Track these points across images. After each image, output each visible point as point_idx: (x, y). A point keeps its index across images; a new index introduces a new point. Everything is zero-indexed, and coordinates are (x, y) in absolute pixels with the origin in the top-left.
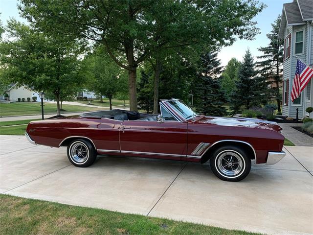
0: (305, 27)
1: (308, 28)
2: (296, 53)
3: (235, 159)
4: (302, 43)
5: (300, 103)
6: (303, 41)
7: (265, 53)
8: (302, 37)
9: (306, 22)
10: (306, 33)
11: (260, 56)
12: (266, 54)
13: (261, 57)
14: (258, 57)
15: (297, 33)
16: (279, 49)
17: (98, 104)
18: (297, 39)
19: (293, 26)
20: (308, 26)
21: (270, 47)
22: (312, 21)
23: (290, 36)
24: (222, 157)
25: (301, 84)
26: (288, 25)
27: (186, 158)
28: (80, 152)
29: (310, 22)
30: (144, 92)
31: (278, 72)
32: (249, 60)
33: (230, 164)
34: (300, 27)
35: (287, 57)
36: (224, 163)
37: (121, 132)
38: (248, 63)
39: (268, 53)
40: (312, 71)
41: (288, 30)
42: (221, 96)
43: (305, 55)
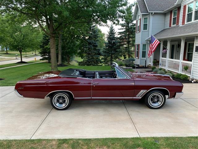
0: (148, 15)
1: (151, 16)
2: (144, 30)
4: (147, 24)
5: (145, 57)
6: (148, 23)
8: (147, 21)
9: (149, 13)
10: (149, 19)
12: (123, 28)
13: (120, 29)
14: (119, 29)
15: (144, 18)
16: (130, 25)
17: (3, 55)
18: (144, 22)
19: (143, 15)
20: (151, 15)
21: (125, 23)
22: (153, 13)
23: (140, 19)
24: (151, 97)
25: (153, 49)
26: (140, 13)
27: (133, 99)
28: (61, 100)
29: (152, 13)
30: (47, 48)
31: (129, 38)
32: (112, 30)
33: (156, 100)
34: (146, 15)
35: (138, 31)
36: (152, 100)
37: (93, 86)
38: (112, 32)
39: (124, 27)
40: (158, 41)
41: (139, 16)
42: (98, 52)
43: (148, 31)
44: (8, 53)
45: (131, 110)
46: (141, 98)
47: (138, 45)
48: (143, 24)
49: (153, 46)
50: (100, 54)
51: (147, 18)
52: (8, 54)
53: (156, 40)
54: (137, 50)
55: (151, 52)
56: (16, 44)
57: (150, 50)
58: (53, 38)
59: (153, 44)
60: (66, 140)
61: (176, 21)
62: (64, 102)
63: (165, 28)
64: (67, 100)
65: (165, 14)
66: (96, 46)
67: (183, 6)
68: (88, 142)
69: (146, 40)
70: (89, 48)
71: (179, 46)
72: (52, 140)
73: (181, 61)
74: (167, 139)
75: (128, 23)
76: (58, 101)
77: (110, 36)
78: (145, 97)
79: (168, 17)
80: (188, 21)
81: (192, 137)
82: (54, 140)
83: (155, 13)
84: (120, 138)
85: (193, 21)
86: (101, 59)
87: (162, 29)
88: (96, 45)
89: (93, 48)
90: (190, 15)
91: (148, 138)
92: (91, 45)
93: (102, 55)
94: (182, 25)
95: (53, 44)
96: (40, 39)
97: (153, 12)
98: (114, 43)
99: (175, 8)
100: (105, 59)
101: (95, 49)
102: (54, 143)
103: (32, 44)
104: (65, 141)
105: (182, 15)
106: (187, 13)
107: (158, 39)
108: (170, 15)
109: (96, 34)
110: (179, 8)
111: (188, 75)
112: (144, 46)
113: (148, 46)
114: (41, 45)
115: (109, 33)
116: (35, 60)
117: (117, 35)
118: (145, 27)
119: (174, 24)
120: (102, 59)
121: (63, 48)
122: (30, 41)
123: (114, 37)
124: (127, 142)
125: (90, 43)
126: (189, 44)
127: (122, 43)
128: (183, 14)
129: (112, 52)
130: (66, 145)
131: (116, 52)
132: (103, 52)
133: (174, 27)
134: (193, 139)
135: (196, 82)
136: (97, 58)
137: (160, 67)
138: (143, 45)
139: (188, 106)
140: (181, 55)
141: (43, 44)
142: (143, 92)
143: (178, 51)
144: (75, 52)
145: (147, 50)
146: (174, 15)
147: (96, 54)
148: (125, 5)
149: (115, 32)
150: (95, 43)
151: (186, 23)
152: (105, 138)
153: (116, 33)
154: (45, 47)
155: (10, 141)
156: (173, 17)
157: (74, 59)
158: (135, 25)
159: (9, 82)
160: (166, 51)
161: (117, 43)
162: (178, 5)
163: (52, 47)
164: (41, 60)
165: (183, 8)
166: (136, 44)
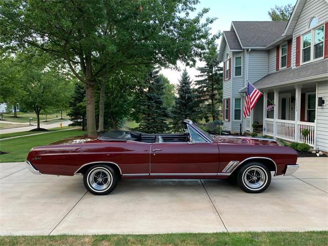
0: (242, 54)
1: (246, 55)
2: (236, 75)
3: (258, 173)
4: (241, 67)
5: (240, 119)
6: (242, 66)
7: (201, 72)
8: (241, 62)
9: (243, 49)
10: (244, 58)
11: (197, 75)
12: (202, 74)
13: (199, 76)
14: (196, 76)
15: (236, 58)
16: (214, 70)
18: (236, 63)
19: (233, 52)
20: (246, 53)
21: (206, 67)
22: (250, 50)
23: (230, 60)
24: (247, 173)
25: (251, 104)
26: (229, 51)
27: (217, 176)
28: (101, 178)
29: (248, 50)
30: (81, 106)
31: (212, 90)
32: (186, 78)
33: (255, 178)
34: (239, 53)
35: (227, 78)
36: (248, 177)
37: (152, 155)
38: (185, 81)
39: (204, 72)
40: (258, 92)
41: (228, 54)
42: (164, 112)
43: (243, 77)
44: (17, 115)
45: (216, 195)
46: (230, 174)
47: (228, 100)
48: (235, 66)
49: (250, 99)
50: (166, 116)
51: (241, 57)
52: (17, 117)
53: (256, 91)
54: (226, 108)
55: (249, 109)
56: (31, 100)
57: (246, 106)
58: (91, 88)
59: (250, 96)
60: (107, 236)
61: (286, 61)
62: (106, 181)
63: (270, 73)
64: (110, 179)
65: (268, 51)
66: (161, 103)
67: (295, 38)
68: (142, 238)
69: (240, 90)
70: (149, 106)
71: (293, 99)
72: (84, 236)
73: (297, 123)
74: (273, 234)
75: (211, 67)
76: (95, 180)
77: (183, 86)
78: (237, 172)
79: (274, 55)
80: (305, 60)
81: (313, 232)
82: (88, 236)
83: (253, 50)
84: (195, 234)
85: (312, 60)
86: (168, 123)
87: (266, 75)
88: (160, 101)
89: (155, 105)
90: (307, 52)
91: (240, 233)
92: (151, 101)
93: (171, 117)
94: (295, 67)
95: (91, 97)
96: (70, 93)
97: (250, 48)
98: (189, 98)
99: (283, 41)
100: (175, 124)
101: (158, 108)
102: (87, 240)
103: (57, 101)
104: (105, 237)
105: (295, 51)
106: (302, 48)
108: (276, 53)
109: (160, 84)
110: (290, 42)
111: (310, 145)
112: (238, 101)
113: (243, 100)
114: (71, 103)
115: (180, 82)
116: (60, 126)
117: (194, 85)
118: (238, 71)
119: (283, 66)
120: (170, 123)
121: (107, 106)
122: (54, 95)
123: (189, 89)
124: (206, 239)
125: (150, 99)
126: (309, 96)
127: (202, 98)
128: (297, 49)
129: (185, 112)
130: (106, 243)
131: (193, 112)
132: (172, 112)
133: (284, 71)
134: (315, 235)
135: (324, 155)
136: (162, 122)
137: (265, 133)
138: (236, 99)
139: (309, 188)
140: (296, 113)
141: (75, 101)
142: (233, 164)
143: (292, 108)
144: (126, 113)
145: (243, 108)
146: (282, 52)
147: (159, 115)
148: (204, 37)
149: (190, 81)
150: (159, 98)
151: (301, 64)
152: (170, 233)
153: (192, 83)
154: (78, 105)
155: (16, 238)
156: (281, 56)
157: (125, 125)
158: (221, 69)
159: (17, 156)
160: (273, 108)
161: (193, 98)
162: (287, 36)
163: (89, 103)
164: (69, 125)
165: (295, 41)
166: (224, 98)
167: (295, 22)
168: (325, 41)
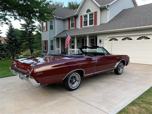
1: (55, 20)
2: (50, 29)
5: (53, 50)
6: (53, 25)
8: (52, 23)
9: (54, 17)
10: (54, 22)
18: (50, 23)
29: (56, 18)
34: (52, 19)
43: (54, 31)
48: (50, 25)
49: (67, 40)
51: (52, 21)
54: (44, 45)
61: (74, 25)
63: (65, 30)
65: (64, 20)
67: (80, 16)
69: (54, 37)
79: (67, 22)
80: (85, 26)
83: (59, 19)
85: (88, 25)
87: (63, 30)
94: (80, 28)
97: (58, 17)
99: (73, 17)
105: (80, 21)
106: (83, 21)
107: (70, 36)
113: (54, 41)
118: (51, 27)
119: (72, 27)
138: (51, 41)
145: (55, 45)
151: (83, 27)
156: (71, 23)
160: (74, 44)
166: (42, 40)
167: (80, 9)
168: (94, 19)
